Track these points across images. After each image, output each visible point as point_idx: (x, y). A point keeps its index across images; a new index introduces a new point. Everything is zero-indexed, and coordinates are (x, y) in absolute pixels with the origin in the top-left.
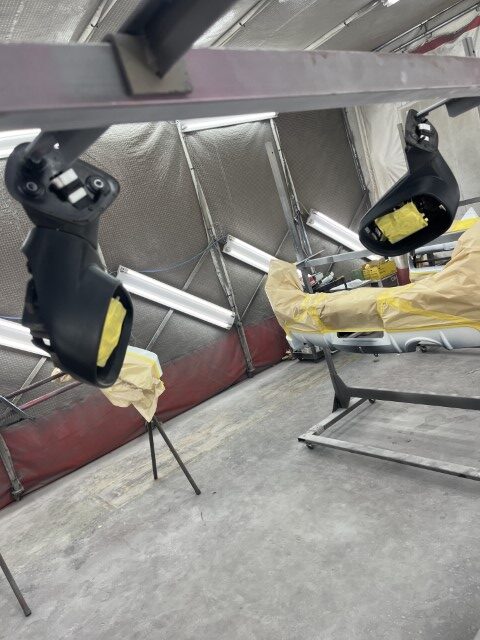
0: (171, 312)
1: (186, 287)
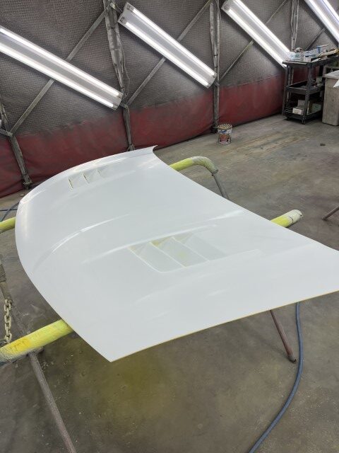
0: (163, 60)
1: (181, 38)
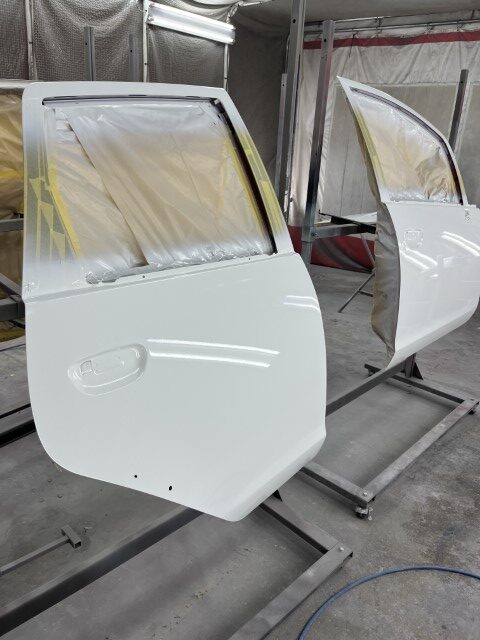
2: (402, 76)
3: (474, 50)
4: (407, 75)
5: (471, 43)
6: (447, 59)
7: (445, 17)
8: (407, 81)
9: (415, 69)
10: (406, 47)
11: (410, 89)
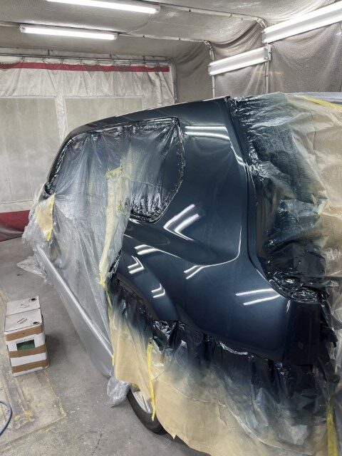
2: (11, 90)
3: (58, 76)
4: (14, 90)
5: (55, 71)
6: (42, 81)
7: (30, 52)
8: (15, 94)
9: (19, 86)
10: (10, 70)
11: (20, 100)
